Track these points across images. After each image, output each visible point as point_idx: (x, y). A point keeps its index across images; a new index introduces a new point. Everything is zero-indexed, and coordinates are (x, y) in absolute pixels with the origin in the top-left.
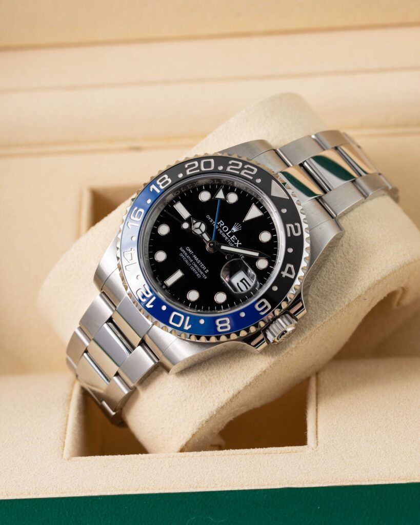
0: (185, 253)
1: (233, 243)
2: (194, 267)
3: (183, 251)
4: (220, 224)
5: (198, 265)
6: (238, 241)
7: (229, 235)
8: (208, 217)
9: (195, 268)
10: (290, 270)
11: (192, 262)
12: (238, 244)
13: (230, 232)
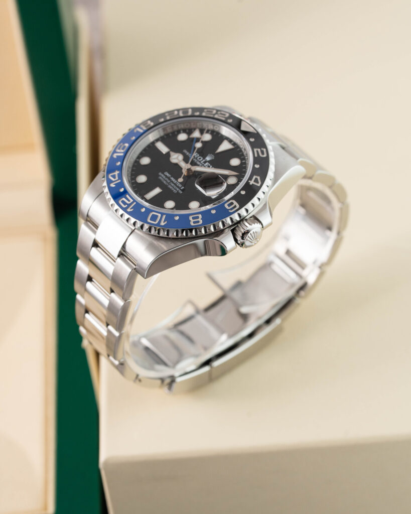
0: (163, 176)
3: (162, 175)
4: (195, 156)
6: (211, 166)
7: (203, 162)
8: (185, 151)
9: (172, 186)
10: (256, 179)
11: (170, 182)
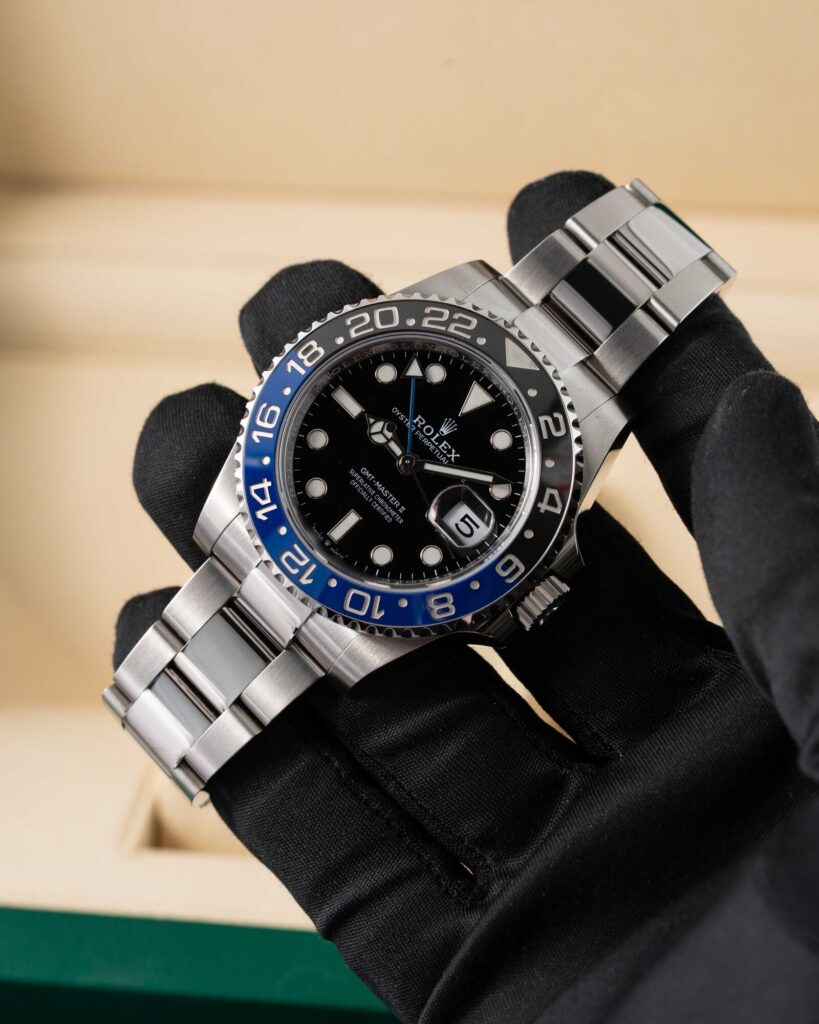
0: (361, 478)
1: (445, 455)
2: (377, 502)
3: (356, 475)
5: (385, 499)
6: (453, 451)
7: (436, 440)
8: (396, 411)
9: (380, 505)
10: (552, 498)
11: (374, 495)
12: (453, 456)
13: (437, 435)
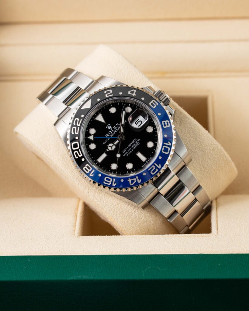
1: (118, 127)
2: (133, 147)
3: (125, 154)
4: (108, 136)
5: (132, 145)
6: (117, 125)
7: (113, 130)
8: (104, 143)
10: (131, 92)
11: (131, 148)
12: (118, 125)
13: (112, 130)
